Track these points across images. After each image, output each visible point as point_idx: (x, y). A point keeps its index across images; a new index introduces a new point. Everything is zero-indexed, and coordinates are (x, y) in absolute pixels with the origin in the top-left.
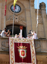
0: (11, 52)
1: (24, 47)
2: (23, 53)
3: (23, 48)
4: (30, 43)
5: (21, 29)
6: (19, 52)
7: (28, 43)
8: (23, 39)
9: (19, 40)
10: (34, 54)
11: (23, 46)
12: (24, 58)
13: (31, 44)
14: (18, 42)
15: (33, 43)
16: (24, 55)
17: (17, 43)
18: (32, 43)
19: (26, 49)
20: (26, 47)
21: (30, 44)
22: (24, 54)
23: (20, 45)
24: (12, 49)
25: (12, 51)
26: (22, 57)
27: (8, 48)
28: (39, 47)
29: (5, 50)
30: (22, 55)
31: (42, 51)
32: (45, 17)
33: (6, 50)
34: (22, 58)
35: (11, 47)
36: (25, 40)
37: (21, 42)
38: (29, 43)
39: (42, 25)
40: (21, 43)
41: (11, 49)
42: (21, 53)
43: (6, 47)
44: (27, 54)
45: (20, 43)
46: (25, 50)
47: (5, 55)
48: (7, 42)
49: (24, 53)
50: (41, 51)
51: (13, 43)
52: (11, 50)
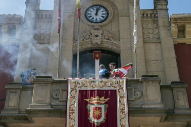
0: (71, 112)
1: (103, 98)
2: (97, 113)
3: (99, 102)
4: (117, 89)
5: (97, 59)
6: (89, 110)
7: (113, 88)
8: (101, 82)
9: (90, 84)
10: (125, 115)
11: (100, 97)
12: (99, 124)
13: (119, 91)
14: (89, 89)
15: (125, 89)
16: (99, 117)
17: (87, 90)
18: (122, 89)
19: (106, 103)
20: (107, 100)
21: (117, 91)
22: (101, 114)
23: (92, 95)
24: (73, 104)
25: (72, 110)
26: (96, 121)
27: (65, 104)
28: (139, 96)
29: (59, 107)
30: (94, 117)
31: (146, 107)
32: (164, 26)
33: (61, 107)
34: (96, 124)
35: (70, 101)
36: (105, 83)
37: (96, 89)
38: (115, 89)
39: (159, 44)
40: (94, 90)
41: (70, 106)
42: (94, 112)
43: (60, 101)
44: (107, 115)
45: (92, 91)
46: (103, 107)
47: (60, 119)
48: (63, 90)
49: (101, 111)
50: (143, 107)
51: (76, 92)
52: (70, 108)
